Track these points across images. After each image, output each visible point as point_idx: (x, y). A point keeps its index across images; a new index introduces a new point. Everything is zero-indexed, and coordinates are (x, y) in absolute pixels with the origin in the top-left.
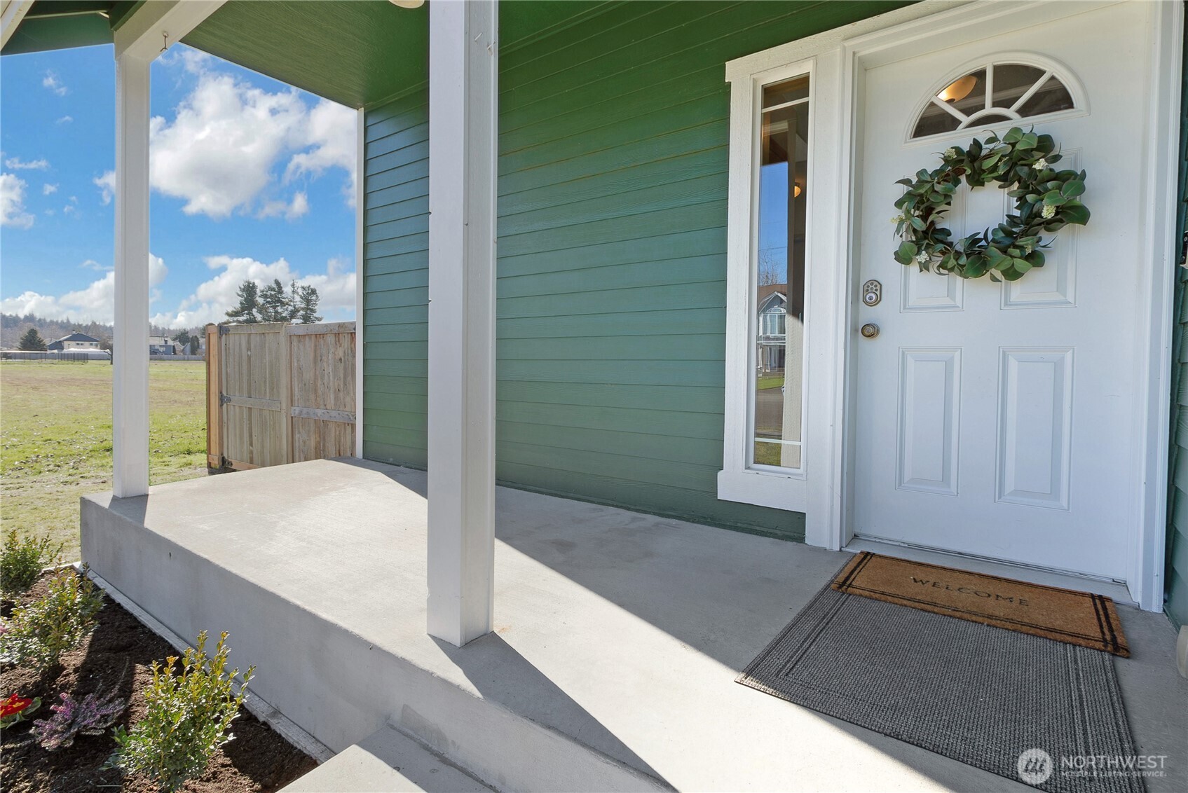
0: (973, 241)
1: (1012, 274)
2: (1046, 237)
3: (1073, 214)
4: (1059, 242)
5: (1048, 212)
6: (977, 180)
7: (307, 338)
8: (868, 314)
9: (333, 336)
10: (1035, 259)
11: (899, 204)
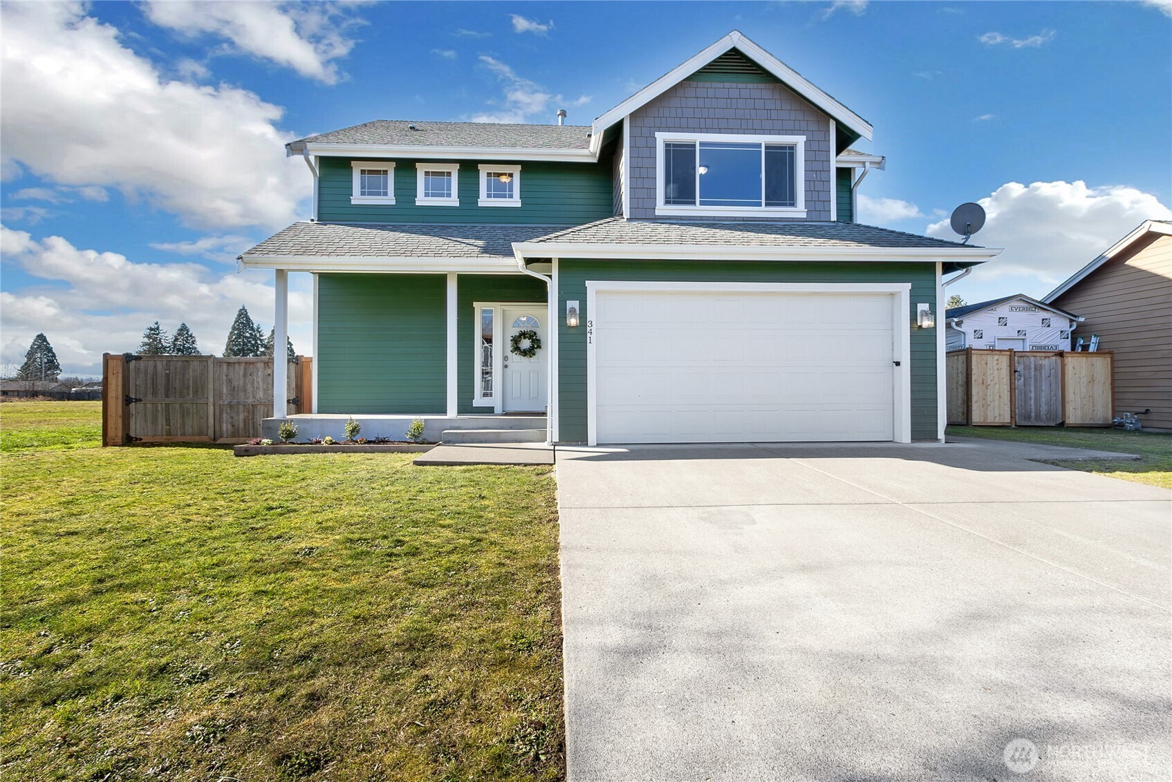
0: (525, 350)
1: (531, 357)
2: (535, 350)
3: (539, 347)
4: (537, 351)
5: (536, 346)
6: (525, 338)
7: (237, 365)
8: (506, 363)
9: (262, 365)
10: (534, 354)
11: (511, 341)
